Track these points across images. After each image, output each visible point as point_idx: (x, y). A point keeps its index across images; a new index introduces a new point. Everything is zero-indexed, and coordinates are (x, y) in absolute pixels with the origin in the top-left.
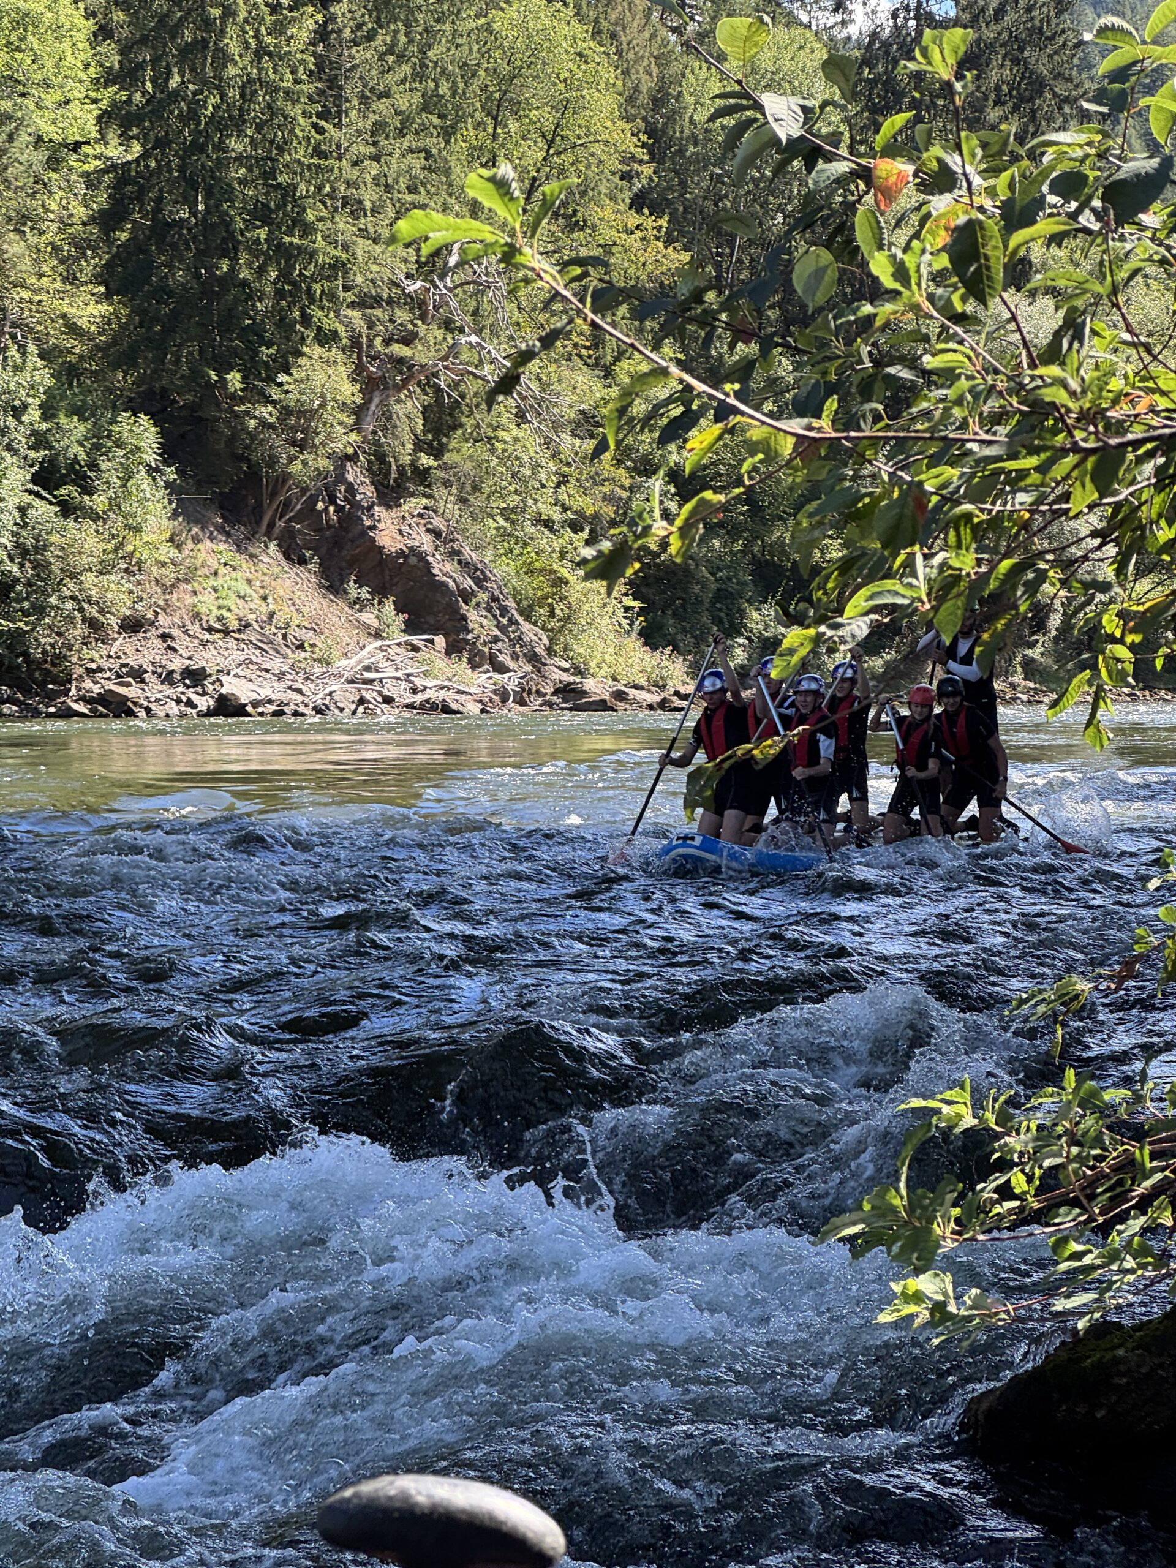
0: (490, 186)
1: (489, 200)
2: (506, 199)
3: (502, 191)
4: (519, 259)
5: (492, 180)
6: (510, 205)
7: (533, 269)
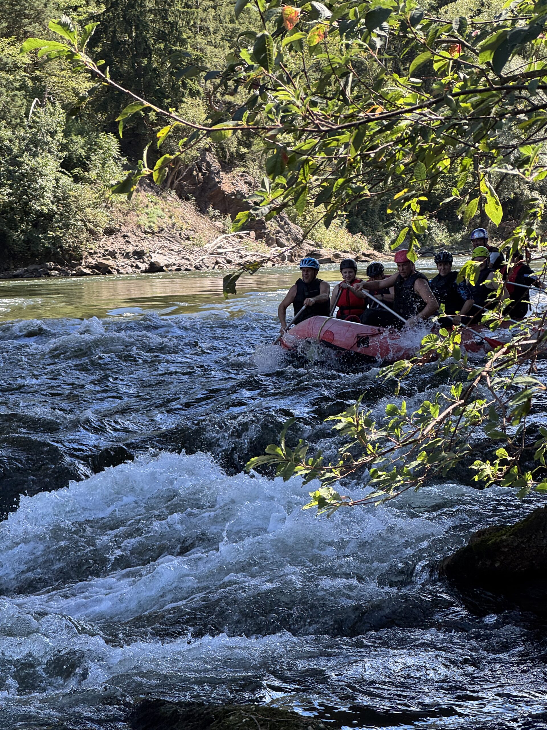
0: (59, 26)
1: (61, 32)
2: (68, 32)
3: (66, 28)
4: (76, 57)
5: (59, 23)
6: (70, 34)
7: (83, 62)
